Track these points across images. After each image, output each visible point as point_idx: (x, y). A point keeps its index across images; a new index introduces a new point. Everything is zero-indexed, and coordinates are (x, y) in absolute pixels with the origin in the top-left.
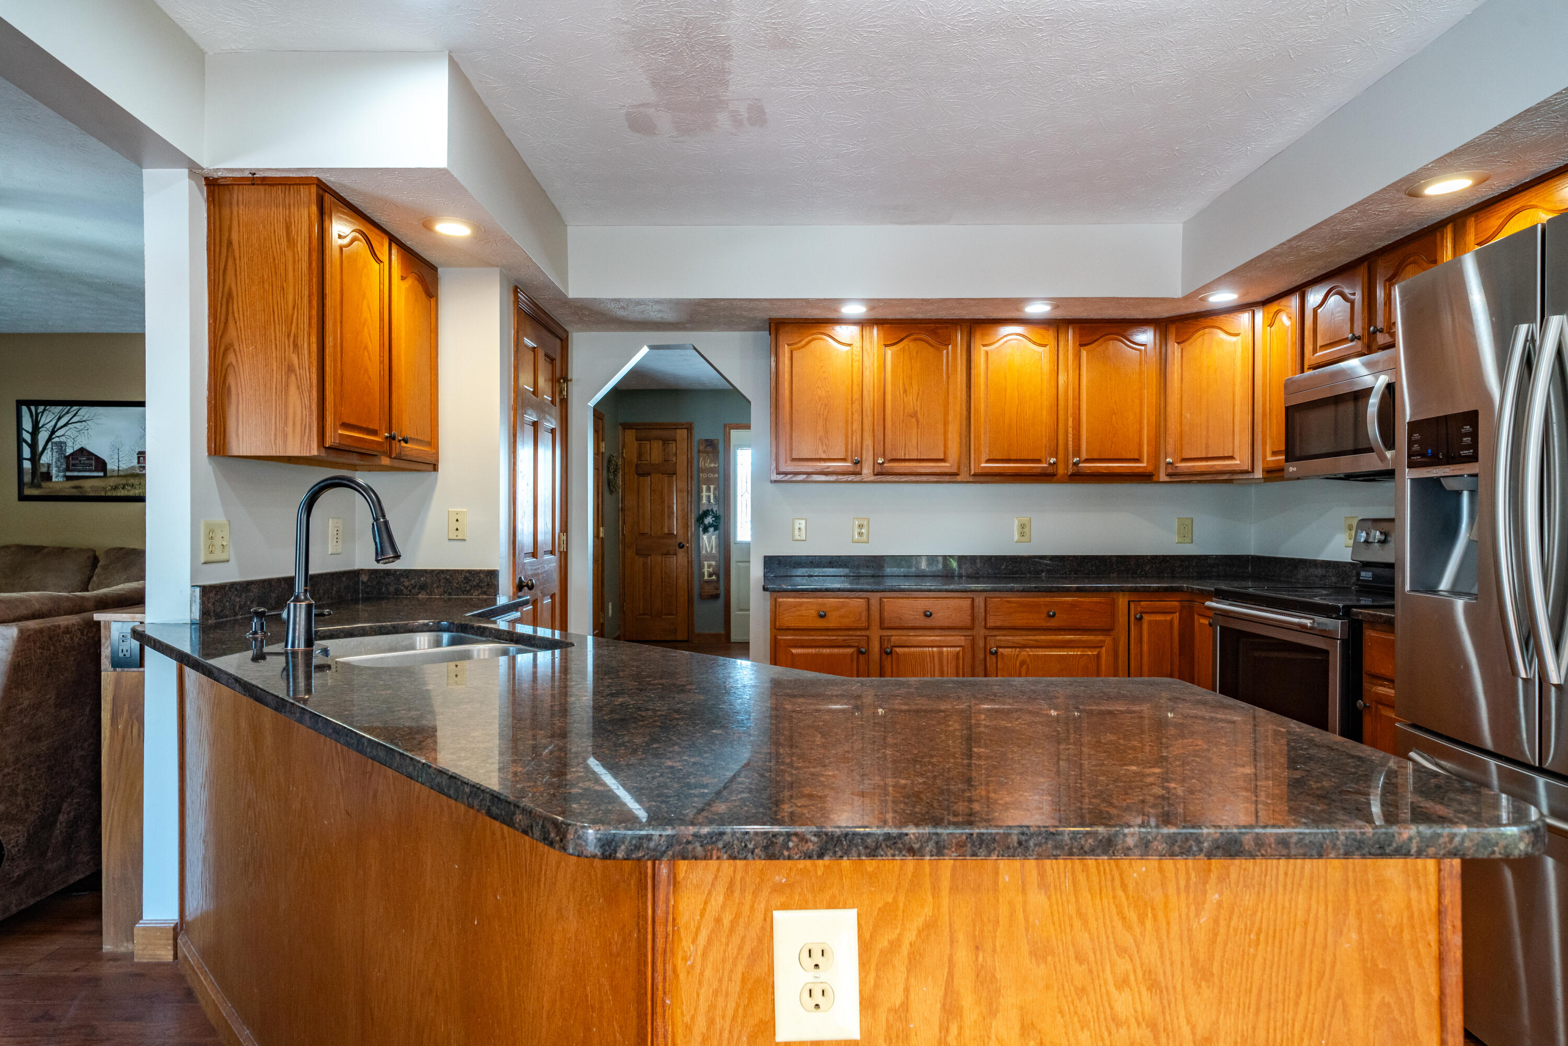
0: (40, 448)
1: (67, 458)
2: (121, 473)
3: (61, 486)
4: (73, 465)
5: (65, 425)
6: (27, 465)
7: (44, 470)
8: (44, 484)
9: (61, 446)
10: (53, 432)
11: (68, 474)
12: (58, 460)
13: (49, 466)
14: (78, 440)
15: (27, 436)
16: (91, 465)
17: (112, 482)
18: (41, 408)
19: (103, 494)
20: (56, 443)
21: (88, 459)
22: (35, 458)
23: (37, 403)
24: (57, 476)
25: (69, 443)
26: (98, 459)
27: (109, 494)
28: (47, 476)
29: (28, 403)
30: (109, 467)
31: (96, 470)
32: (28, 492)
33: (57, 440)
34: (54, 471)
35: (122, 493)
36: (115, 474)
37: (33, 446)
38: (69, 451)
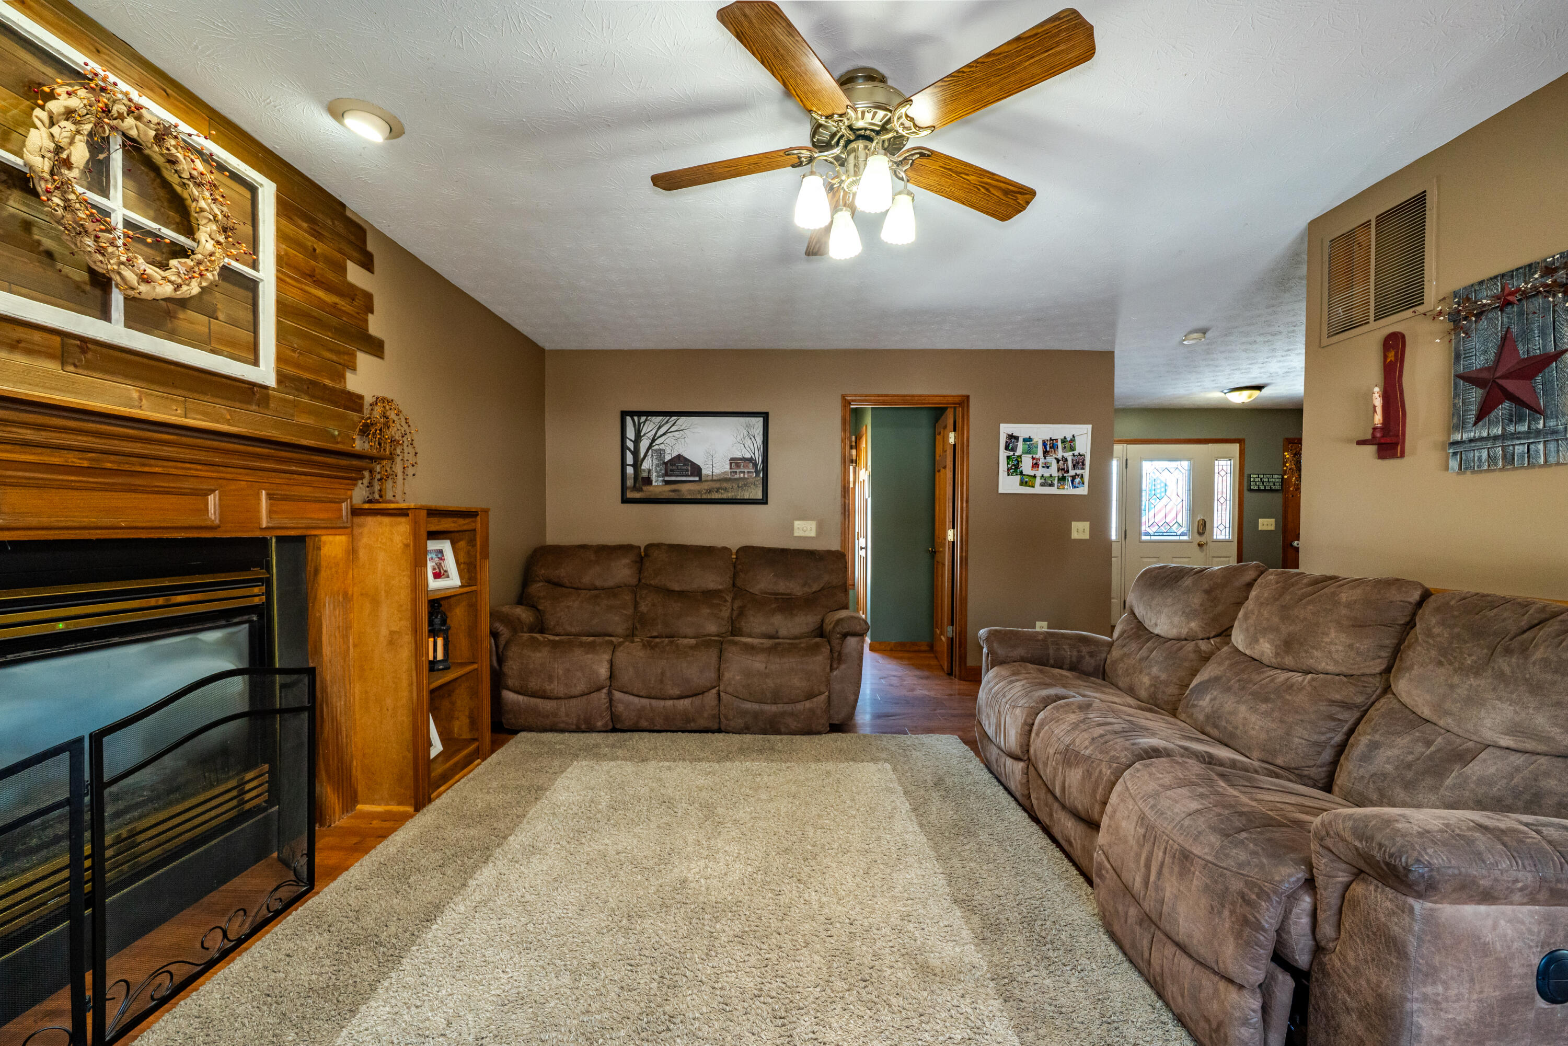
0: (642, 455)
1: (666, 464)
2: (715, 478)
3: (660, 489)
4: (671, 470)
5: (664, 434)
6: (630, 470)
7: (645, 475)
8: (645, 488)
9: (660, 453)
10: (653, 440)
11: (667, 478)
12: (657, 466)
13: (649, 471)
14: (676, 447)
15: (630, 445)
16: (687, 471)
17: (705, 486)
18: (643, 419)
19: (699, 497)
20: (656, 450)
21: (685, 465)
22: (637, 465)
23: (640, 414)
24: (656, 480)
25: (668, 451)
26: (693, 464)
27: (704, 497)
28: (648, 481)
29: (632, 414)
30: (704, 472)
31: (691, 475)
32: (630, 495)
33: (656, 447)
34: (654, 477)
35: (716, 496)
36: (710, 478)
37: (635, 453)
38: (668, 458)
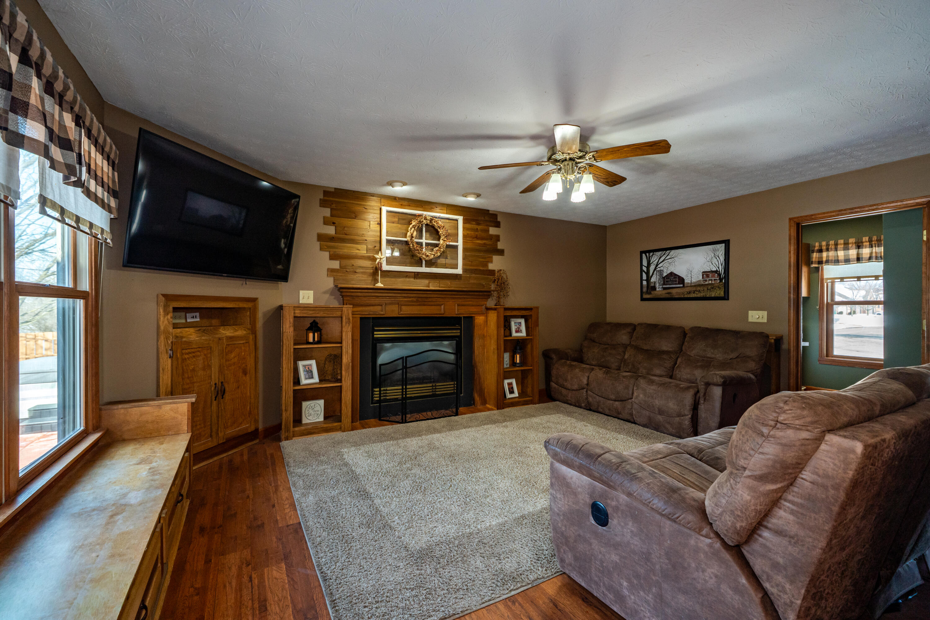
0: (651, 274)
1: (664, 278)
2: (692, 284)
3: (661, 293)
4: (667, 282)
5: (663, 261)
6: (645, 283)
7: (652, 285)
8: (652, 292)
9: (661, 272)
10: (657, 265)
11: (664, 286)
12: (659, 279)
13: (655, 283)
14: (670, 268)
15: (645, 269)
16: (676, 281)
17: (687, 290)
18: (651, 254)
19: (682, 296)
20: (658, 271)
21: (674, 278)
22: (648, 280)
23: (649, 251)
24: (659, 288)
25: (665, 271)
26: (679, 277)
27: (686, 296)
28: (654, 288)
29: (645, 252)
30: (686, 281)
31: (678, 284)
32: (645, 296)
33: (659, 269)
34: (657, 285)
35: (692, 295)
36: (690, 285)
37: (647, 273)
38: (665, 274)
